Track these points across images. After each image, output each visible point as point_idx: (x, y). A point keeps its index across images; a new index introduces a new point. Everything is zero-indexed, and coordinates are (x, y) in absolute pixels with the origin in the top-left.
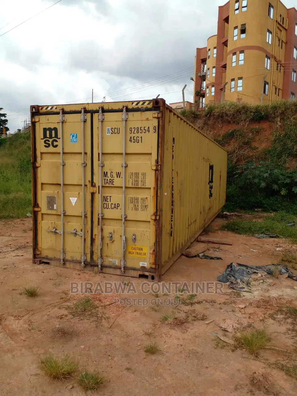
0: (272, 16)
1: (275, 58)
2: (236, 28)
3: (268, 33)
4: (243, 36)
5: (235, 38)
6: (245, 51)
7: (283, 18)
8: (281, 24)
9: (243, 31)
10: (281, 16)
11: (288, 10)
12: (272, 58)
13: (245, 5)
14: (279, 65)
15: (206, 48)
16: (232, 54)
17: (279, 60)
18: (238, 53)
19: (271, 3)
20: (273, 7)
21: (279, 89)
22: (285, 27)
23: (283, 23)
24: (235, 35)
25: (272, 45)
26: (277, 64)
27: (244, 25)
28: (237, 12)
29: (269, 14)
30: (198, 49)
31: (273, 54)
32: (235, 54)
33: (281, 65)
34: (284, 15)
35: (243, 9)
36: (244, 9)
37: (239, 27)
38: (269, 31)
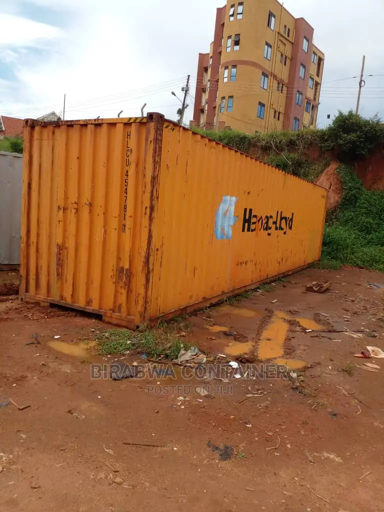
0: (272, 27)
1: (275, 77)
2: (229, 37)
3: (266, 47)
4: (237, 48)
5: (229, 50)
6: (238, 66)
7: (289, 30)
8: (286, 36)
9: (237, 43)
10: (285, 26)
11: (296, 20)
12: (271, 76)
13: (241, 12)
14: (281, 85)
15: (209, 54)
16: (224, 68)
17: (281, 79)
18: (230, 67)
19: (272, 11)
20: (274, 17)
21: (279, 112)
22: (291, 40)
23: (288, 36)
24: (228, 46)
25: (271, 61)
26: (279, 84)
27: (238, 35)
28: (232, 19)
29: (269, 24)
30: (200, 54)
31: (273, 71)
32: (226, 68)
33: (283, 85)
34: (291, 26)
35: (238, 15)
36: (240, 17)
37: (233, 37)
38: (267, 44)
